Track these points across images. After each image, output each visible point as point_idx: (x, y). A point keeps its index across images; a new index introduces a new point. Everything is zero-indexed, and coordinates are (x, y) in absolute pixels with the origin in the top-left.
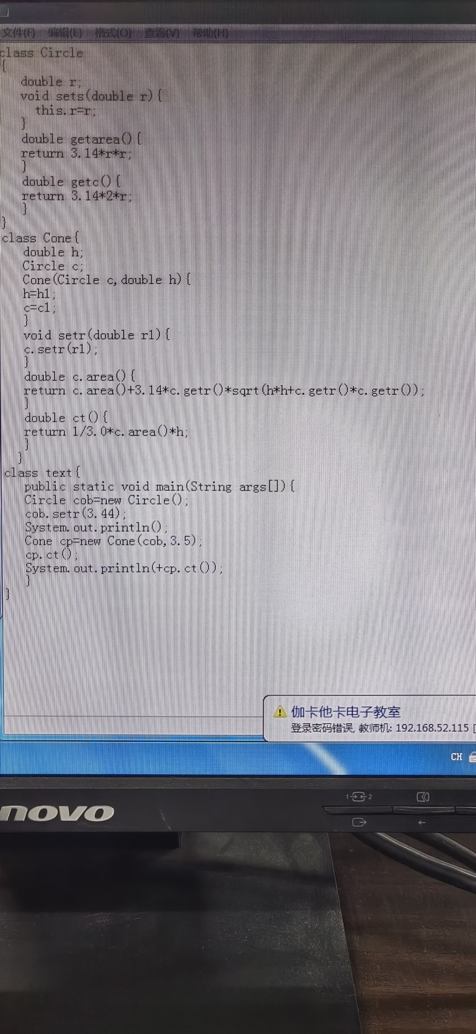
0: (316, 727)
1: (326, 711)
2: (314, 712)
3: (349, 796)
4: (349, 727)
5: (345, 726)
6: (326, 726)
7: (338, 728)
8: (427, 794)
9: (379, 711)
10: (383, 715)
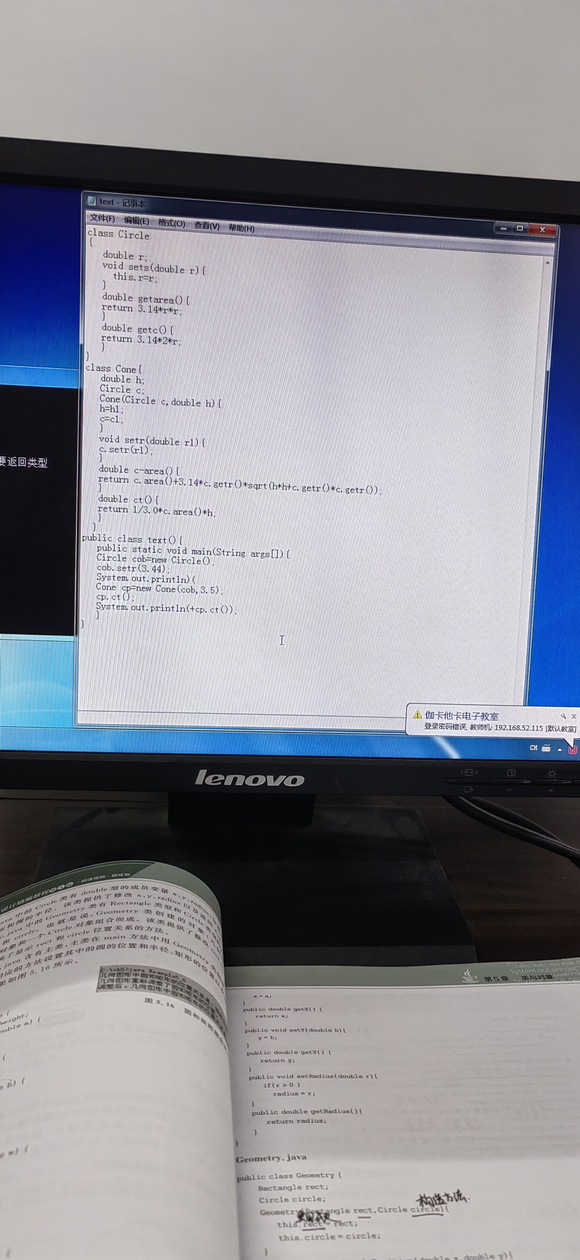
0: (442, 726)
1: (449, 715)
2: (441, 716)
3: (463, 772)
4: (464, 726)
5: (461, 725)
6: (448, 725)
7: (456, 727)
8: (514, 772)
9: (484, 716)
10: (487, 718)
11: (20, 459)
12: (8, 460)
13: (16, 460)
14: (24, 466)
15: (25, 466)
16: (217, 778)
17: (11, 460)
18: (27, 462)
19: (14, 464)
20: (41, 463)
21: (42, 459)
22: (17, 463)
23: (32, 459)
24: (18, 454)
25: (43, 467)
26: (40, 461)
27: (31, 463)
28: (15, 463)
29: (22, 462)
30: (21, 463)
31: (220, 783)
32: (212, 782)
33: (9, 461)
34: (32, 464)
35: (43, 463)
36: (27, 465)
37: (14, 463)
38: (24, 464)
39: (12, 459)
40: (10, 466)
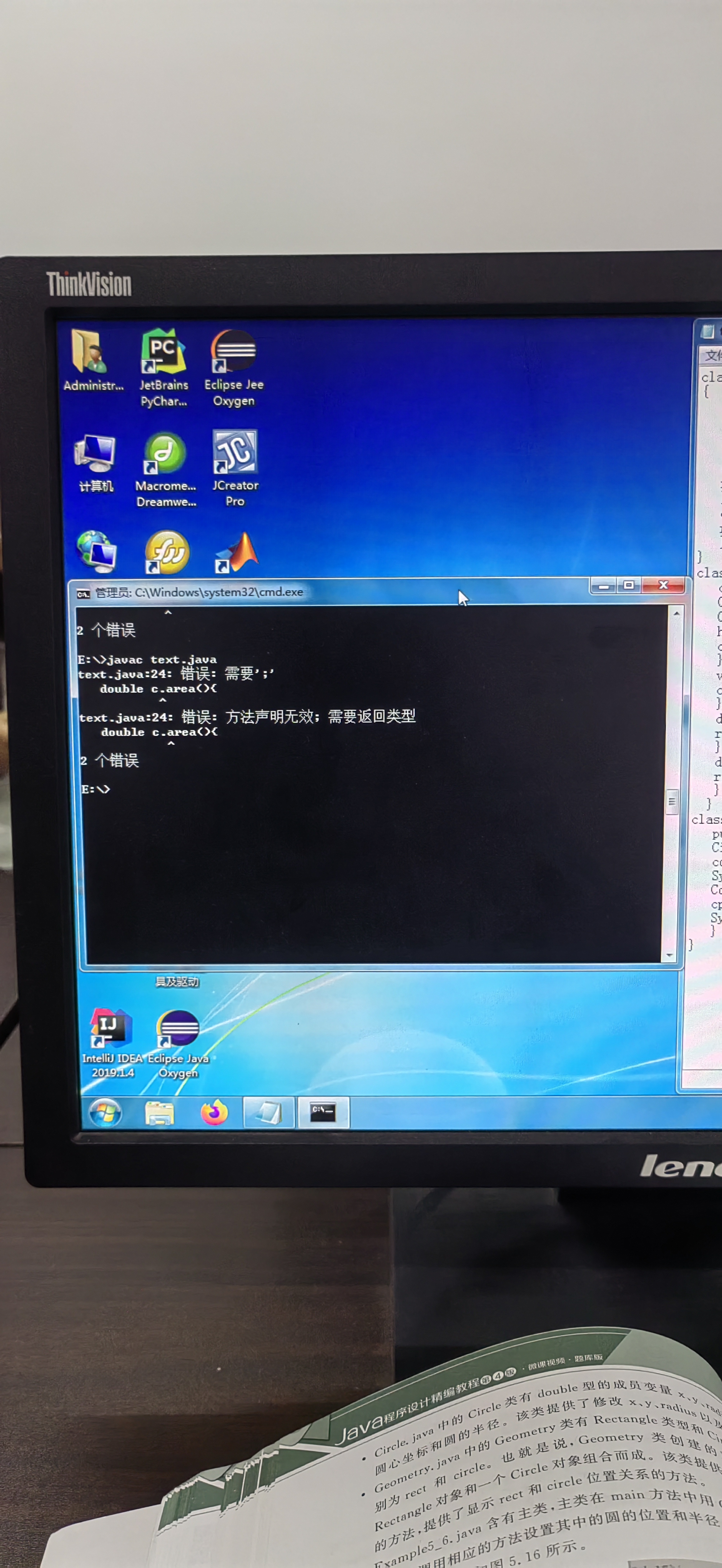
11: (376, 712)
12: (358, 715)
13: (370, 714)
14: (382, 722)
15: (384, 721)
16: (673, 1166)
17: (364, 714)
18: (387, 715)
19: (367, 720)
20: (406, 717)
21: (408, 710)
22: (372, 717)
23: (393, 712)
24: (372, 704)
25: (408, 721)
26: (405, 714)
27: (392, 716)
28: (369, 718)
29: (379, 716)
30: (378, 718)
31: (677, 1174)
32: (666, 1173)
33: (361, 715)
34: (394, 718)
35: (409, 716)
36: (387, 720)
37: (367, 718)
38: (382, 719)
39: (365, 712)
40: (361, 722)
